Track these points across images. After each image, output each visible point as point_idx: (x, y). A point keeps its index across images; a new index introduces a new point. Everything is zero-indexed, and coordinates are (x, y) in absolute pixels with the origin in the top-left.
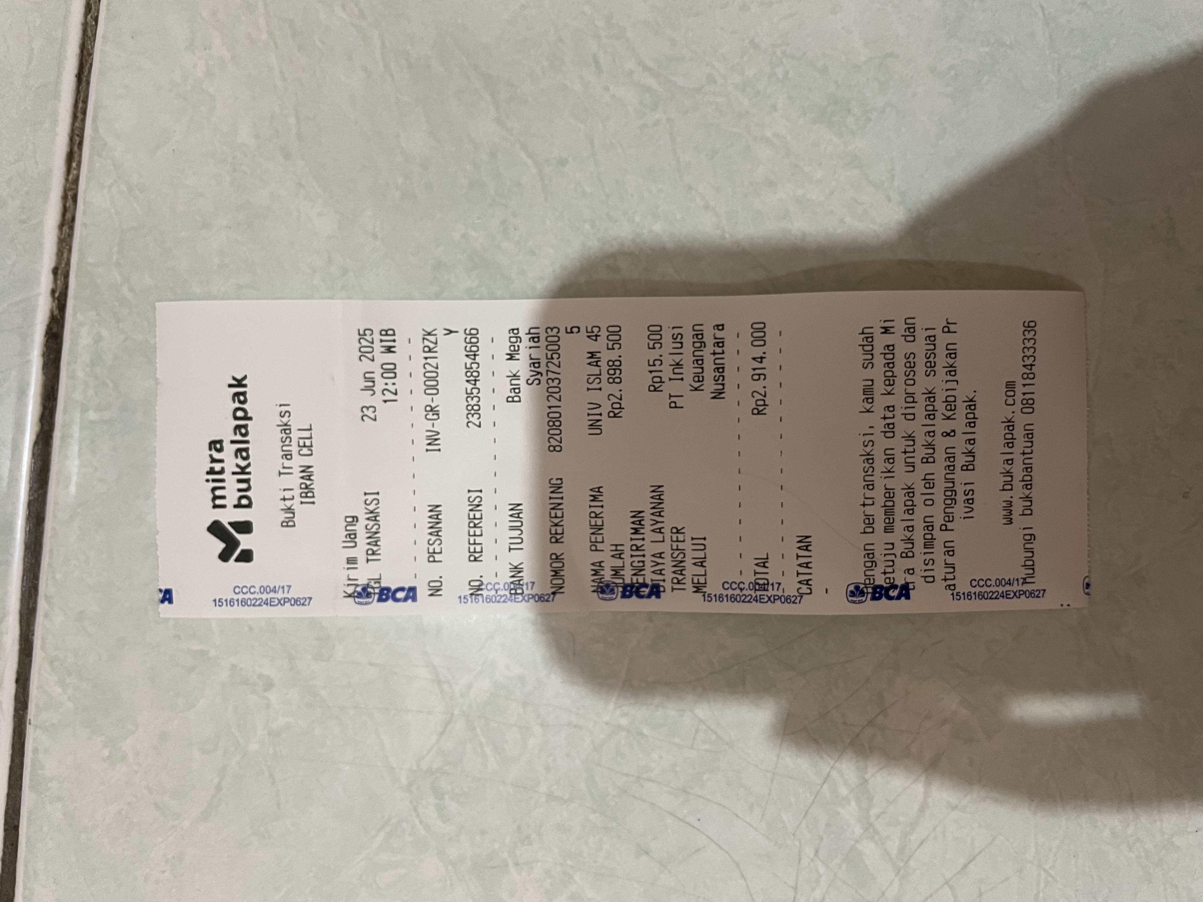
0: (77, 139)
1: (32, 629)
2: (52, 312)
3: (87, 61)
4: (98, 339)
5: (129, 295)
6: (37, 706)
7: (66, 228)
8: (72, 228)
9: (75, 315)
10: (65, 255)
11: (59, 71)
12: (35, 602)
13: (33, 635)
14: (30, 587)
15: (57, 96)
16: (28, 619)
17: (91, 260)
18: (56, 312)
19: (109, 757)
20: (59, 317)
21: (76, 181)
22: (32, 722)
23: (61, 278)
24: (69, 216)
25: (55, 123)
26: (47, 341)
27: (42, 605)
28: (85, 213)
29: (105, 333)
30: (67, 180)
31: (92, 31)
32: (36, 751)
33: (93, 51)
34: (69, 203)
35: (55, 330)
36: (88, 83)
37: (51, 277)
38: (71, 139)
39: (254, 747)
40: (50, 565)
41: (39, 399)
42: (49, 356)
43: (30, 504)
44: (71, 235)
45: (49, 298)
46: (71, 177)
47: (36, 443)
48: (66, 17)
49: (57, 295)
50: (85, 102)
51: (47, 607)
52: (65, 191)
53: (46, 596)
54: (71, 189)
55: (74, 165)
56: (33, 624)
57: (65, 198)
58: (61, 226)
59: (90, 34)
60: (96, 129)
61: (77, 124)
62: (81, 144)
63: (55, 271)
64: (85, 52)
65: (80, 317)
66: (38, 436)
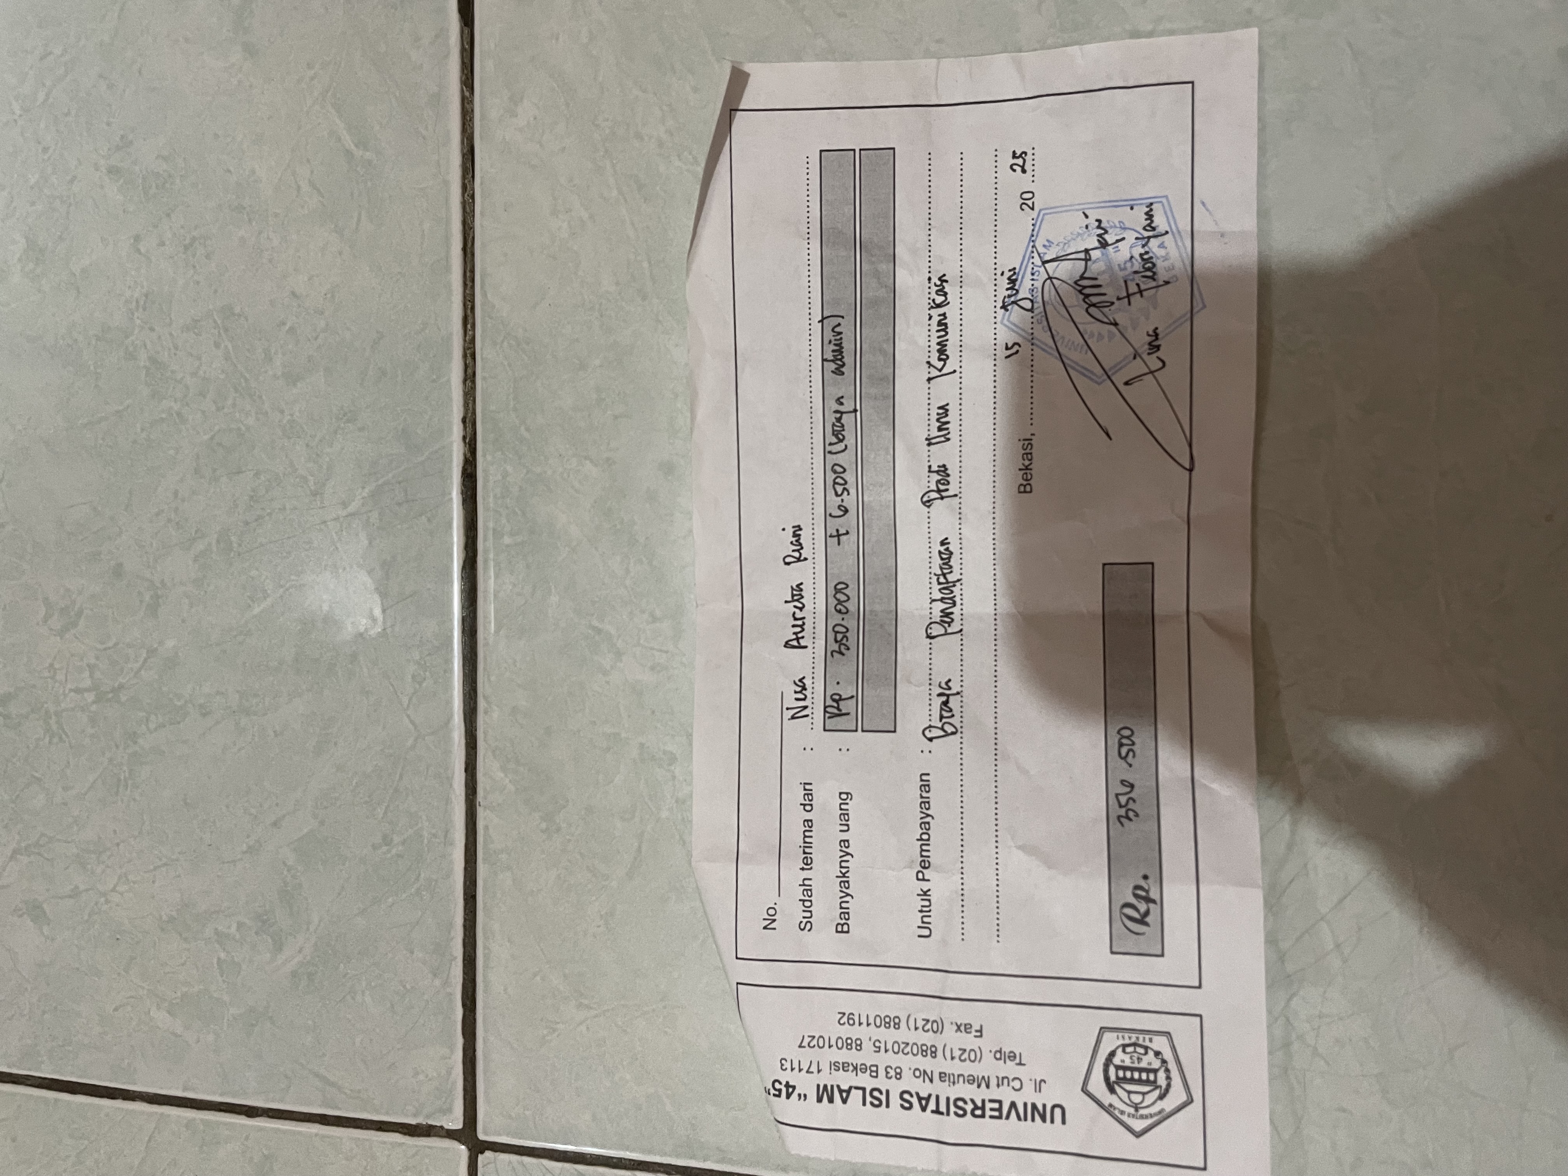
0: (469, 304)
1: (474, 725)
2: (465, 455)
3: (469, 235)
4: (505, 474)
5: (526, 435)
6: (485, 790)
7: (468, 383)
8: (474, 382)
9: (484, 456)
10: (470, 405)
11: (447, 247)
12: (476, 703)
13: (476, 730)
14: (470, 690)
15: (448, 269)
16: (471, 717)
17: (493, 408)
18: (469, 455)
19: (547, 829)
20: (471, 459)
21: (473, 340)
22: (481, 804)
23: (469, 425)
24: (470, 371)
25: (450, 293)
26: (464, 480)
27: (482, 704)
28: (483, 368)
29: (510, 469)
30: (465, 341)
31: (470, 208)
32: (486, 828)
33: (474, 225)
34: (469, 360)
35: (469, 471)
36: (473, 255)
37: (461, 426)
38: (465, 305)
39: (664, 814)
40: (485, 669)
41: (462, 531)
42: (466, 493)
43: (463, 620)
44: (473, 388)
45: (462, 444)
46: (467, 338)
47: (464, 568)
48: (447, 200)
49: (467, 441)
50: (473, 271)
51: (486, 705)
52: (465, 350)
53: (484, 696)
54: (469, 348)
55: (469, 326)
56: (475, 722)
57: (465, 356)
58: (465, 381)
59: (468, 210)
60: (485, 295)
61: (467, 292)
62: (473, 308)
63: (464, 421)
64: (467, 227)
65: (489, 458)
66: (464, 562)
